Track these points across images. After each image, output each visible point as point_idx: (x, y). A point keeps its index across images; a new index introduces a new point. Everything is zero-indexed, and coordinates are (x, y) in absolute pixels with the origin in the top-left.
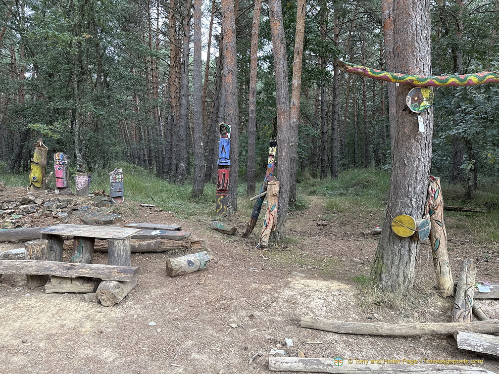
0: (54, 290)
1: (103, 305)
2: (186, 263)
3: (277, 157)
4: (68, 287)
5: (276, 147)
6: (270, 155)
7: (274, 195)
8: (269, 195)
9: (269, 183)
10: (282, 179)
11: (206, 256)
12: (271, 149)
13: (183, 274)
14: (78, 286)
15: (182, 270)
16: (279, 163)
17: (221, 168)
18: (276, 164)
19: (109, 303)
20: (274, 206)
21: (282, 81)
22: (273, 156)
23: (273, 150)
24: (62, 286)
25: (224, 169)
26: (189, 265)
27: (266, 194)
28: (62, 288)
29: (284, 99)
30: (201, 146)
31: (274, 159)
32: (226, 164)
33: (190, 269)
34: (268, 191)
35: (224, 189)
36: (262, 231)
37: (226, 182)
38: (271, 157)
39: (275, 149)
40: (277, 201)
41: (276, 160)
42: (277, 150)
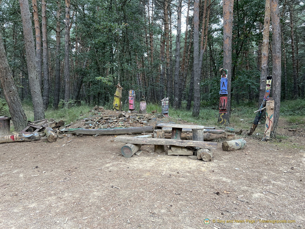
0: (172, 154)
1: (203, 161)
2: (235, 144)
3: (272, 86)
4: (180, 152)
5: (271, 80)
6: (267, 85)
7: (272, 109)
8: (268, 108)
9: (267, 102)
10: (276, 99)
11: (244, 141)
12: (268, 81)
13: (233, 150)
14: (185, 152)
15: (233, 147)
16: (274, 89)
17: (222, 96)
18: (271, 90)
19: (207, 160)
20: (272, 116)
21: (278, 39)
22: (269, 85)
23: (269, 82)
24: (177, 151)
25: (224, 97)
26: (236, 145)
27: (265, 109)
28: (177, 153)
29: (279, 50)
30: (198, 85)
31: (270, 87)
32: (226, 94)
33: (236, 147)
34: (267, 107)
35: (225, 109)
36: (265, 131)
37: (226, 104)
38: (268, 86)
39: (271, 81)
40: (273, 113)
41: (271, 87)
42: (272, 82)
